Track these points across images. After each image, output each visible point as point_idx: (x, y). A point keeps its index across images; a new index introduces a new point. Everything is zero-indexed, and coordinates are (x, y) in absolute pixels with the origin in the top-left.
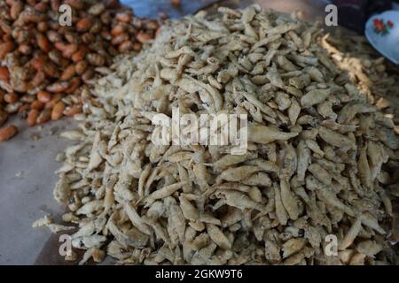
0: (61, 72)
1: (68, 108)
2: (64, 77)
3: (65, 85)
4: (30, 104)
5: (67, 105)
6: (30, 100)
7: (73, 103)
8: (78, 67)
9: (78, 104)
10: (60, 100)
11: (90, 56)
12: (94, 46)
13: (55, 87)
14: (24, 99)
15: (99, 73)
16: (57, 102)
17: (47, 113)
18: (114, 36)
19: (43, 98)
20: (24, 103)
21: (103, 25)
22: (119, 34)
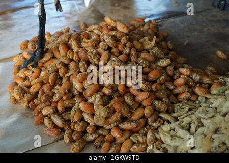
0: (132, 113)
1: (135, 147)
2: (134, 118)
3: (134, 125)
4: (104, 136)
5: (134, 143)
6: (105, 133)
7: (138, 141)
8: (147, 111)
9: (143, 143)
10: (129, 138)
11: (156, 103)
12: (161, 94)
13: (126, 126)
14: (100, 132)
15: (161, 118)
16: (126, 139)
17: (118, 148)
18: (176, 87)
19: (115, 134)
20: (100, 135)
21: (168, 76)
22: (181, 86)
